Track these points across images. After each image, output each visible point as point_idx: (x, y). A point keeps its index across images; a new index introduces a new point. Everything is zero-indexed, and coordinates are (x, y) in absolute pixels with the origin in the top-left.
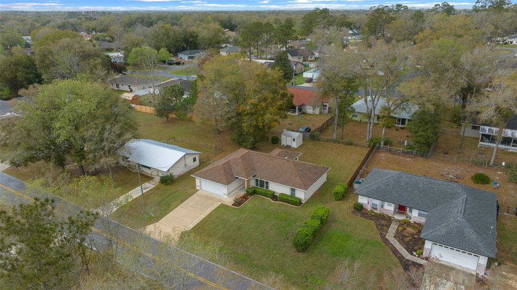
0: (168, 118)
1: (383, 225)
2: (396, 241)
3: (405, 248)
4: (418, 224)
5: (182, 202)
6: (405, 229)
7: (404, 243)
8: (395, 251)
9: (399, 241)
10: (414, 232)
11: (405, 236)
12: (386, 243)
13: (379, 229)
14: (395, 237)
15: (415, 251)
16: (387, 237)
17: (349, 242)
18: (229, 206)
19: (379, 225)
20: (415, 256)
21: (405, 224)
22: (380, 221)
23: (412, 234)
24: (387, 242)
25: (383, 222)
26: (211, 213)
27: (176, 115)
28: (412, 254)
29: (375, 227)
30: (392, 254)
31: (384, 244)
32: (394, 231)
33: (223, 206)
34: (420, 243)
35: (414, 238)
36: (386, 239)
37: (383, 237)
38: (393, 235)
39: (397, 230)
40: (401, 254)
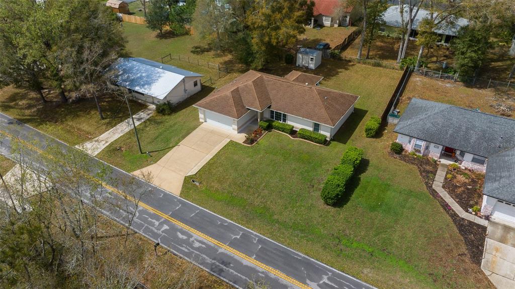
0: (161, 31)
1: (428, 172)
2: (446, 192)
3: (457, 202)
4: (470, 170)
5: (184, 137)
6: (455, 177)
7: (455, 195)
8: (446, 207)
9: (449, 193)
10: (467, 181)
11: (456, 186)
12: (433, 195)
13: (424, 177)
14: (443, 187)
15: (471, 206)
16: (433, 187)
17: (389, 193)
18: (240, 144)
19: (424, 172)
20: (471, 213)
21: (455, 169)
22: (424, 166)
23: (465, 184)
24: (434, 193)
25: (428, 168)
26: (219, 152)
27: (171, 28)
28: (467, 211)
29: (419, 173)
30: (442, 210)
31: (431, 196)
32: (442, 179)
33: (232, 144)
34: (476, 195)
35: (468, 189)
36: (434, 190)
37: (430, 187)
38: (441, 184)
39: (446, 178)
40: (453, 211)
